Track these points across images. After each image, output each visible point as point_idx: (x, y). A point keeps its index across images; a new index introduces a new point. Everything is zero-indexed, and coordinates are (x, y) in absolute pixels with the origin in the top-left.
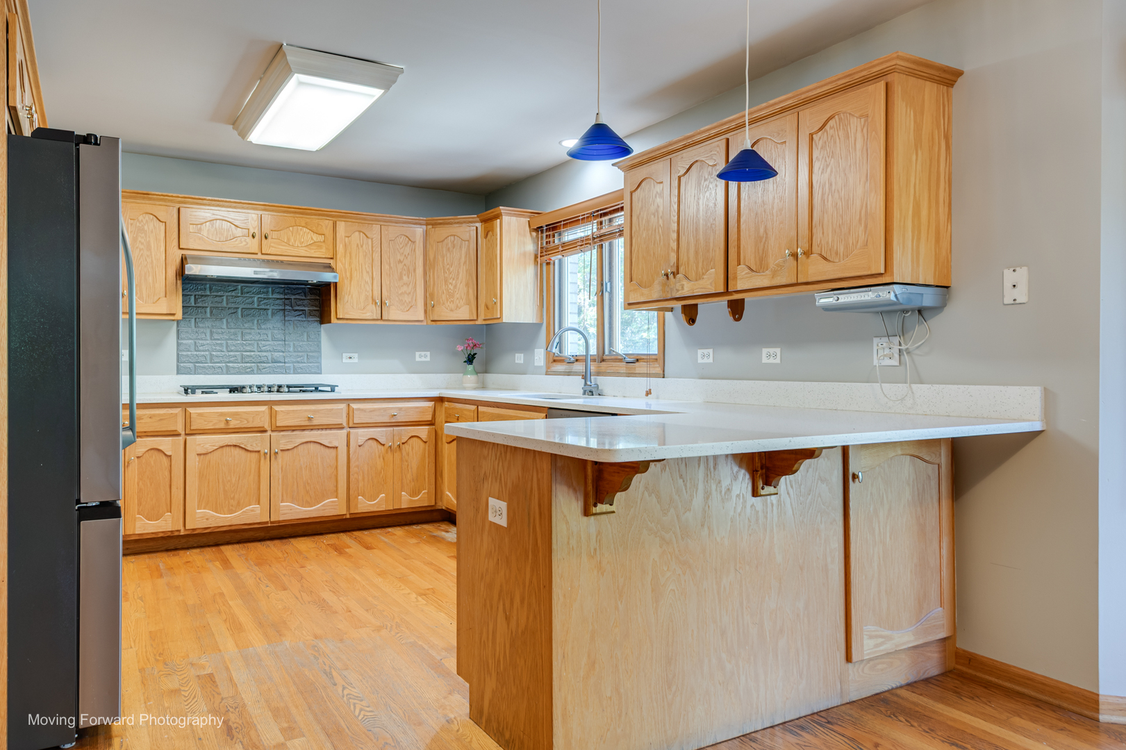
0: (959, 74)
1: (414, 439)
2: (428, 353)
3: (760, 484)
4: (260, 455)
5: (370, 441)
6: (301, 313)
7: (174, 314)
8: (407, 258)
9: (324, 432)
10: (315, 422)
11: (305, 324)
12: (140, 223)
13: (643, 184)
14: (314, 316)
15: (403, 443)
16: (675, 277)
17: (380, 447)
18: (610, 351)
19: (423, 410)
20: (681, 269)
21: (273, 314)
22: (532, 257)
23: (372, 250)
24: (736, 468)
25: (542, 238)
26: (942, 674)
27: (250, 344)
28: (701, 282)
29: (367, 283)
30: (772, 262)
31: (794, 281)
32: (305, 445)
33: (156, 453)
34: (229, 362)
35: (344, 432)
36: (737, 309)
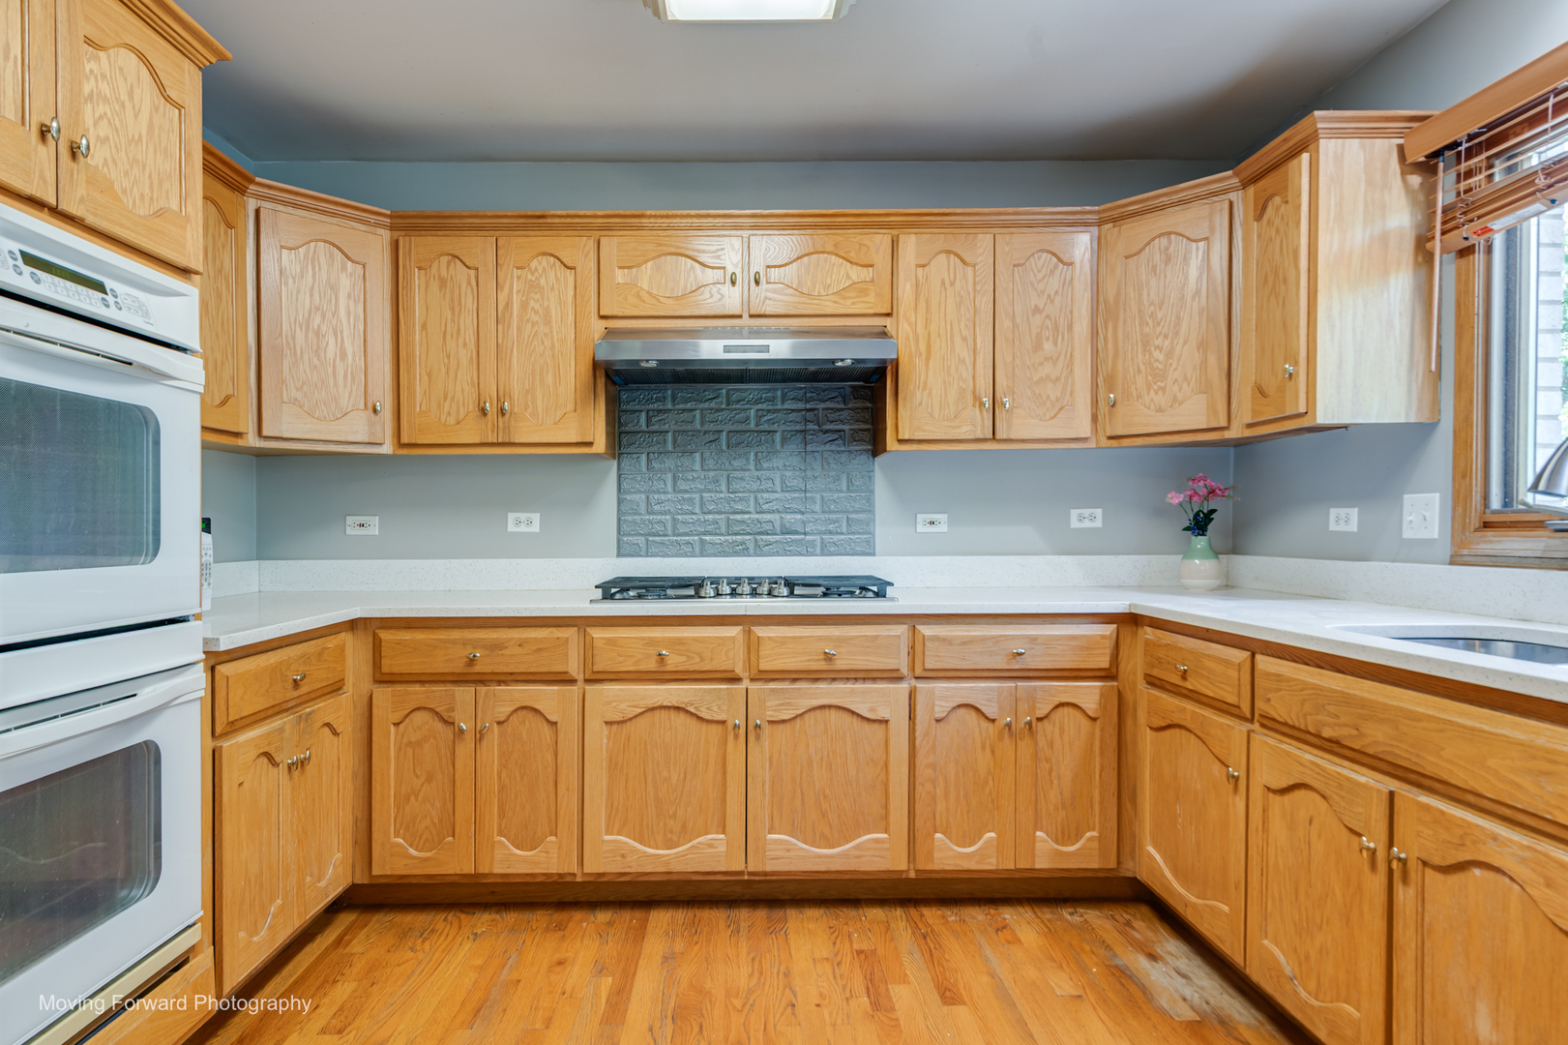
1: (1066, 710)
2: (1098, 512)
4: (727, 728)
5: (962, 711)
6: (836, 436)
7: (590, 444)
8: (1052, 301)
9: (859, 686)
10: (840, 664)
11: (844, 457)
12: (532, 274)
14: (861, 440)
15: (1039, 719)
17: (985, 724)
19: (1088, 645)
21: (784, 440)
23: (975, 290)
27: (741, 499)
29: (962, 361)
32: (818, 712)
33: (530, 715)
34: (705, 533)
35: (904, 686)
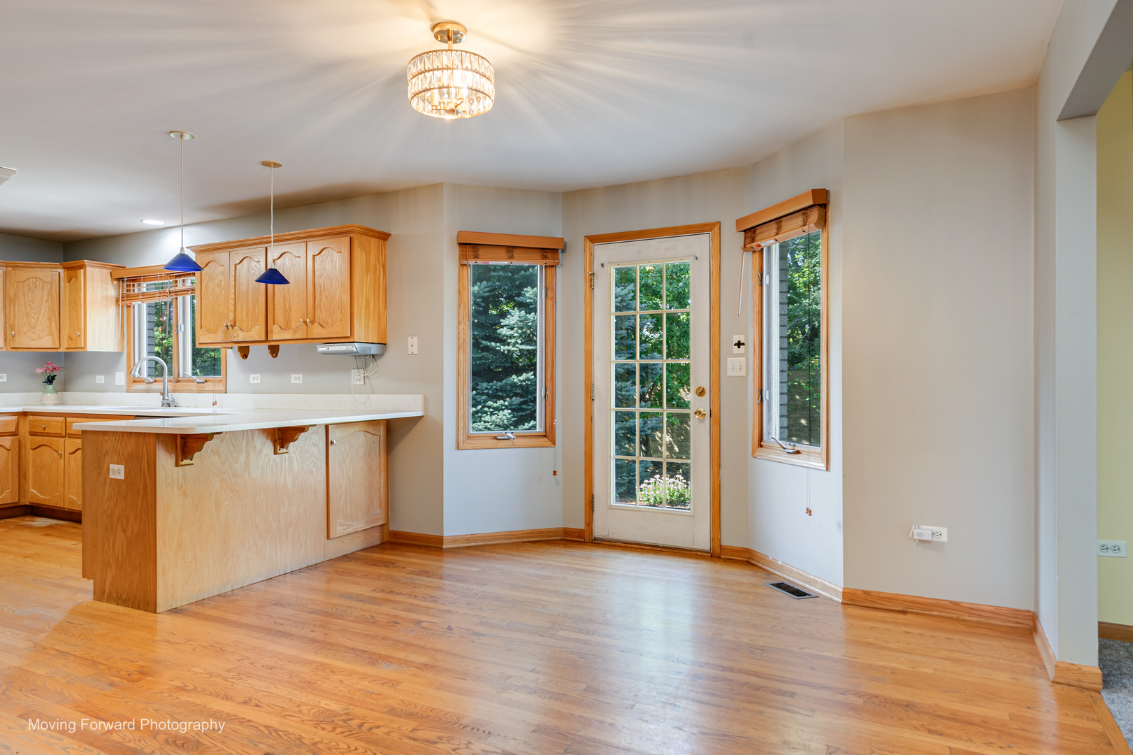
0: (390, 235)
2: (4, 375)
3: (278, 447)
13: (210, 264)
16: (233, 328)
18: (184, 374)
19: (7, 423)
20: (237, 324)
22: (114, 301)
24: (264, 440)
25: (123, 286)
26: (382, 544)
28: (249, 333)
30: (293, 325)
31: (305, 337)
36: (274, 350)
